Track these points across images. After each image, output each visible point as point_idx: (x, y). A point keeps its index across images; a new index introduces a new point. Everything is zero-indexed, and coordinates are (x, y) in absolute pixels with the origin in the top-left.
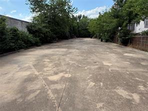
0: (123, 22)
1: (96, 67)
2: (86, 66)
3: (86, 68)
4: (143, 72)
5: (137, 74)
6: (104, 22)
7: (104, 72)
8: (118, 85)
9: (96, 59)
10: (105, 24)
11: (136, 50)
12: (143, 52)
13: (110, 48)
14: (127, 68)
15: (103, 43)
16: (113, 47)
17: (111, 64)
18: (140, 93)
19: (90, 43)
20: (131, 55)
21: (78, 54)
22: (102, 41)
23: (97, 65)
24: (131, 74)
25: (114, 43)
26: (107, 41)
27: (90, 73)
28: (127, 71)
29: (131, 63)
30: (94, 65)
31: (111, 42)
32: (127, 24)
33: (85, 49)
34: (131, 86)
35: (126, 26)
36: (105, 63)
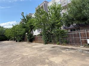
0: (28, 30)
1: (19, 58)
2: (12, 60)
3: (12, 61)
4: (44, 53)
5: (43, 55)
6: (17, 30)
7: (26, 60)
8: (37, 64)
9: (17, 53)
10: (17, 31)
11: (37, 44)
12: (41, 44)
13: (23, 45)
14: (37, 53)
15: (18, 43)
16: (25, 44)
17: (28, 54)
18: (47, 64)
19: (8, 44)
20: (36, 46)
21: (2, 54)
22: (17, 41)
23: (20, 57)
24: (40, 56)
25: (25, 41)
26: (20, 41)
27: (17, 64)
28: (38, 55)
29: (38, 50)
30: (18, 58)
31: (23, 41)
32: (30, 31)
33: (6, 49)
34: (43, 62)
35: (30, 32)
36: (25, 54)
